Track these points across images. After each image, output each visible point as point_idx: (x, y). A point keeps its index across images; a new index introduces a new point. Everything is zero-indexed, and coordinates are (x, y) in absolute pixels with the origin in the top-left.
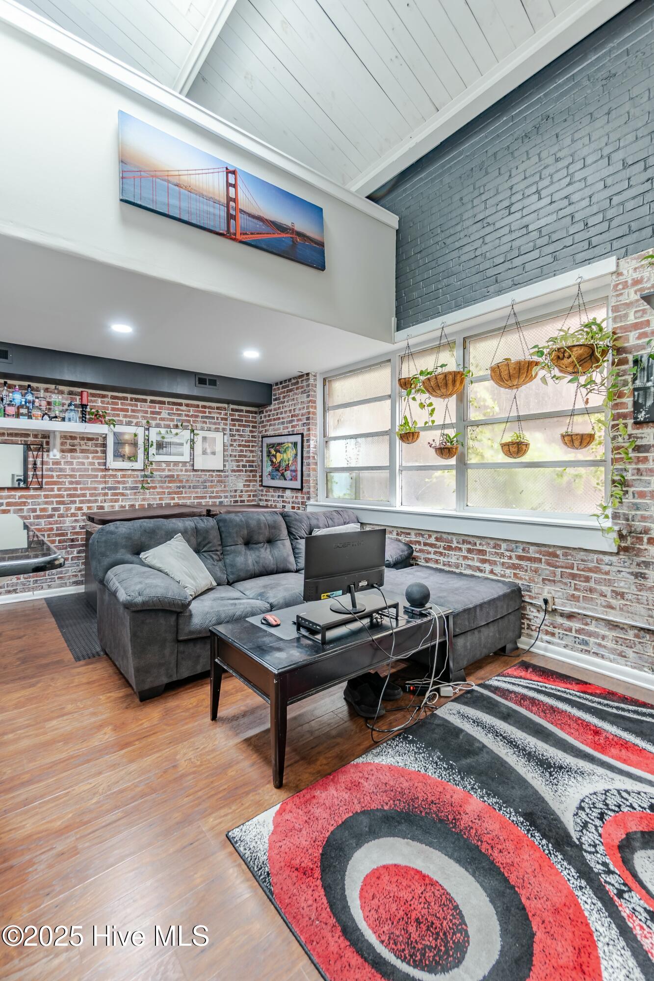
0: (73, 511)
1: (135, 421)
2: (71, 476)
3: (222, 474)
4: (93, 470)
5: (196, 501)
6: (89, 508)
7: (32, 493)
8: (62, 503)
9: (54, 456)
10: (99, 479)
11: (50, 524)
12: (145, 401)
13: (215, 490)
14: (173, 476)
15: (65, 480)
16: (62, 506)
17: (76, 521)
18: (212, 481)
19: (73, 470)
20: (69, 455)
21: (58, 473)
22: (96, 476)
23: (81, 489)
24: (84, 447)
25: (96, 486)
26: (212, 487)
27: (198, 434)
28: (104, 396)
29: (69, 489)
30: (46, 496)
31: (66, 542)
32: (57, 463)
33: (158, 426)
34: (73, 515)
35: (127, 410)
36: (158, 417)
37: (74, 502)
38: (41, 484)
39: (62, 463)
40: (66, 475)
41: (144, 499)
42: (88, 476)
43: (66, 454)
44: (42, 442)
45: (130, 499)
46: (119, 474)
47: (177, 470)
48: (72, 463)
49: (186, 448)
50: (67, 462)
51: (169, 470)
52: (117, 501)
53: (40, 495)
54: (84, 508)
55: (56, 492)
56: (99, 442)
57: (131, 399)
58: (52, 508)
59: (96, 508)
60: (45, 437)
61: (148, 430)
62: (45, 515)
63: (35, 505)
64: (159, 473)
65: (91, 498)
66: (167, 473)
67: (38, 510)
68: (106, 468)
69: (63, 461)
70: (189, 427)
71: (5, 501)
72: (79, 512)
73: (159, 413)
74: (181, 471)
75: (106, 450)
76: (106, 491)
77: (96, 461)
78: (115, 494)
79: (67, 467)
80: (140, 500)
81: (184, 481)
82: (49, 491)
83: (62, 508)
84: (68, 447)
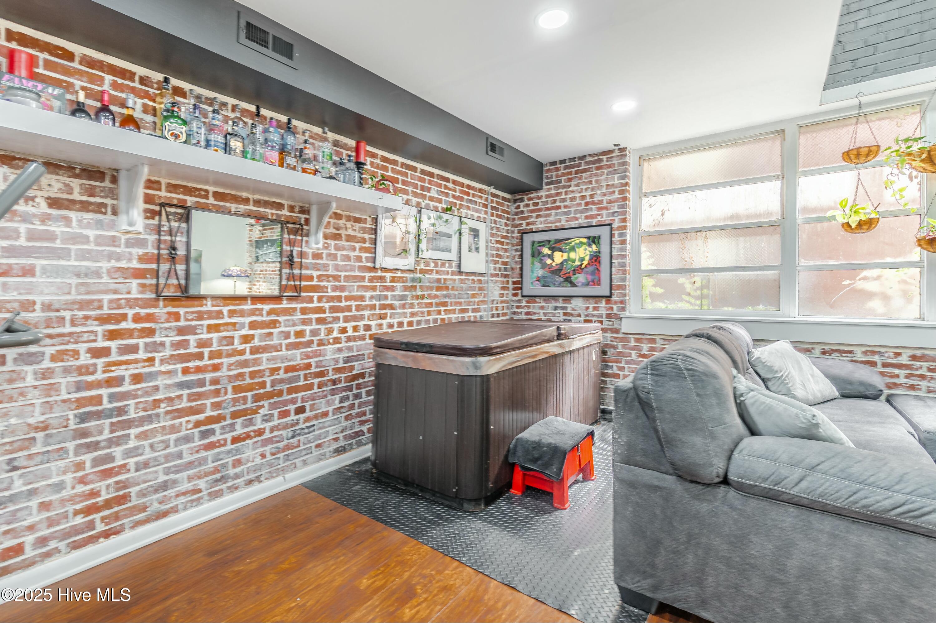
0: (335, 334)
1: (405, 197)
2: (335, 278)
3: (482, 279)
4: (360, 268)
7: (285, 304)
9: (317, 243)
10: (366, 283)
11: (308, 356)
12: (416, 169)
13: (476, 300)
14: (439, 280)
15: (327, 284)
16: (322, 327)
17: (340, 350)
19: (337, 268)
20: (333, 243)
21: (319, 272)
22: (363, 278)
23: (346, 298)
24: (350, 232)
25: (363, 293)
27: (466, 224)
28: (373, 155)
30: (304, 311)
31: (326, 385)
32: (317, 256)
33: (428, 207)
34: (337, 341)
36: (428, 194)
37: (337, 319)
38: (298, 289)
39: (324, 256)
40: (328, 276)
41: (413, 315)
42: (355, 278)
43: (329, 241)
44: (300, 218)
45: (398, 313)
46: (388, 275)
47: (444, 271)
49: (455, 243)
50: (329, 254)
51: (437, 272)
52: (385, 316)
53: (295, 309)
54: (348, 329)
55: (316, 304)
56: (367, 225)
57: (402, 165)
58: (311, 331)
59: (362, 329)
60: (303, 211)
61: (420, 212)
62: (300, 343)
63: (289, 326)
64: (427, 276)
65: (357, 313)
66: (435, 276)
67: (292, 333)
68: (374, 267)
69: (325, 252)
70: (456, 213)
71: (247, 320)
72: (342, 336)
73: (429, 190)
74: (448, 273)
75: (376, 239)
76: (374, 302)
77: (364, 255)
78: (383, 307)
79: (331, 263)
80: (408, 315)
81: (450, 287)
82: (307, 302)
83: (322, 330)
84: (332, 230)
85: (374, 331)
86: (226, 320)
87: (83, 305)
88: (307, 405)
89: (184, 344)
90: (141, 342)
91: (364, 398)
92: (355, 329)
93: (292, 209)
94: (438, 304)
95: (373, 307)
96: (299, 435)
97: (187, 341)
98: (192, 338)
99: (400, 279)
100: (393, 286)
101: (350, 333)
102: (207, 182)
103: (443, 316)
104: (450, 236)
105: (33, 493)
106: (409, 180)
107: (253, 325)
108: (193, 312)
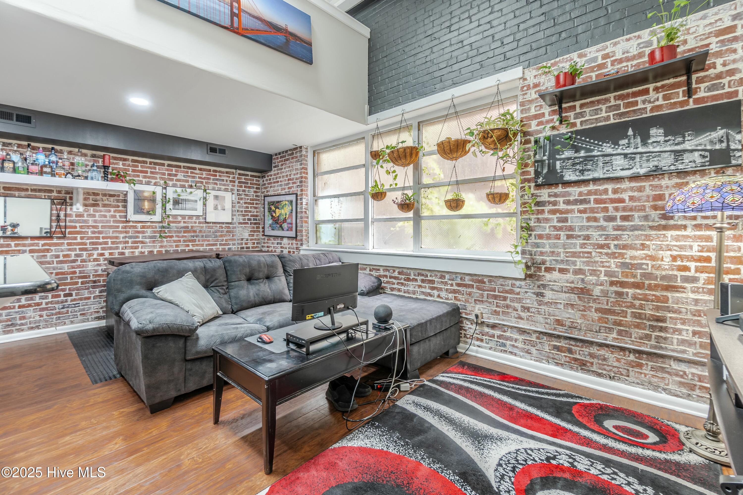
0: (95, 256)
1: (153, 181)
2: (93, 227)
3: (231, 226)
4: (115, 222)
5: (208, 248)
6: (111, 254)
7: (55, 241)
8: (86, 250)
9: (77, 209)
10: (120, 229)
11: (73, 267)
12: (163, 165)
13: (224, 238)
14: (187, 227)
15: (87, 230)
16: (84, 253)
17: (99, 265)
18: (222, 232)
19: (95, 221)
20: (92, 209)
21: (81, 224)
22: (118, 227)
23: (103, 238)
24: (106, 202)
25: (118, 235)
26: (221, 236)
27: (210, 193)
28: (125, 160)
29: (92, 238)
30: (69, 244)
31: (88, 283)
32: (80, 215)
33: (174, 186)
34: (95, 260)
35: (146, 172)
36: (175, 178)
37: (96, 249)
38: (64, 233)
39: (85, 215)
40: (88, 226)
41: (162, 247)
42: (110, 227)
43: (89, 208)
44: (66, 197)
45: (149, 246)
46: (139, 225)
47: (191, 222)
49: (200, 205)
50: (90, 215)
51: (184, 222)
52: (137, 248)
53: (63, 243)
54: (106, 254)
55: (79, 240)
56: (121, 198)
57: (151, 163)
58: (75, 255)
59: (117, 254)
60: (68, 193)
61: (165, 189)
62: (68, 260)
63: (59, 252)
64: (175, 225)
65: (112, 246)
66: (182, 225)
67: (61, 256)
68: (126, 221)
69: (86, 213)
70: (202, 187)
72: (101, 258)
73: (176, 175)
75: (126, 205)
76: (127, 240)
77: (117, 214)
79: (90, 219)
80: (158, 247)
82: (72, 240)
83: (85, 255)
84: (91, 202)
86: (13, 248)
88: (74, 293)
95: (127, 242)
96: (68, 307)
99: (149, 227)
100: (143, 231)
106: (157, 171)
107: (33, 251)
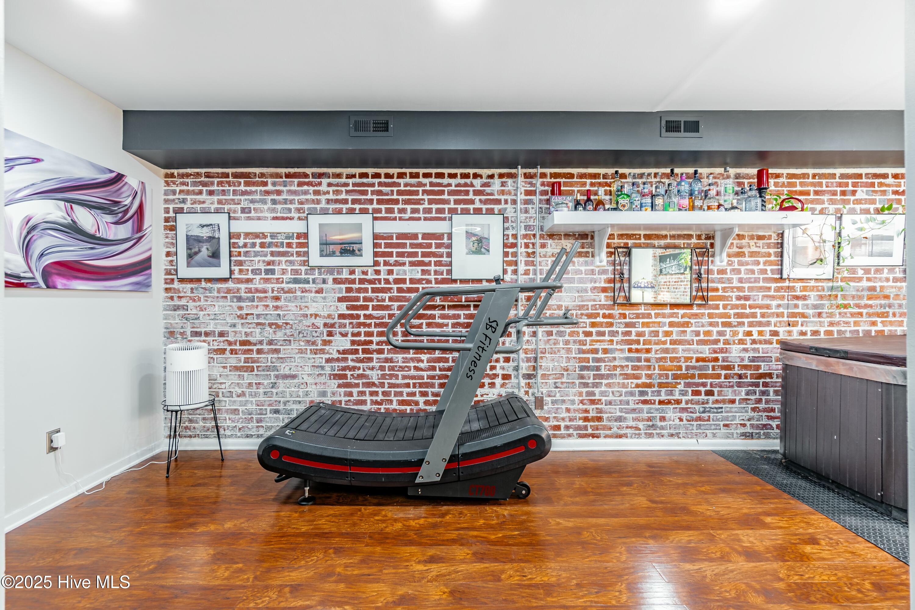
0: (741, 336)
2: (739, 289)
4: (765, 280)
7: (695, 310)
9: (721, 261)
10: (772, 293)
11: (715, 352)
14: (873, 289)
15: (731, 294)
16: (728, 330)
17: (746, 350)
19: (741, 280)
21: (723, 285)
22: (769, 289)
23: (751, 307)
24: (754, 249)
25: (768, 302)
30: (710, 316)
31: (733, 378)
32: (722, 272)
33: (851, 212)
34: (741, 342)
37: (741, 324)
38: (705, 299)
39: (728, 271)
40: (732, 288)
41: (832, 324)
42: (760, 289)
43: (732, 259)
44: (706, 244)
45: (812, 322)
46: (798, 285)
47: (880, 280)
48: (739, 272)
51: (869, 279)
52: (795, 324)
53: (703, 314)
54: (754, 333)
55: (721, 310)
56: (773, 241)
59: (768, 334)
60: (708, 237)
61: (840, 218)
62: (709, 340)
63: (699, 327)
64: (852, 284)
65: (762, 319)
66: (865, 284)
67: (702, 333)
68: (781, 278)
69: (729, 268)
70: (900, 210)
71: (667, 320)
72: (748, 338)
73: (854, 193)
74: (887, 280)
75: (782, 252)
76: (781, 310)
77: (769, 268)
78: (794, 315)
79: (735, 277)
80: (826, 324)
81: (892, 296)
82: (713, 309)
83: (728, 332)
84: (735, 250)
85: (782, 337)
86: (654, 320)
87: (581, 307)
88: (715, 390)
89: (628, 333)
90: (607, 330)
91: (772, 396)
92: (760, 333)
93: (699, 237)
94: (869, 315)
95: (781, 315)
96: (709, 412)
97: (631, 332)
98: (633, 330)
99: (812, 289)
100: (806, 296)
101: (755, 336)
102: (640, 229)
103: (880, 327)
104: (891, 238)
105: (564, 401)
106: (824, 188)
107: (671, 324)
108: (633, 314)
